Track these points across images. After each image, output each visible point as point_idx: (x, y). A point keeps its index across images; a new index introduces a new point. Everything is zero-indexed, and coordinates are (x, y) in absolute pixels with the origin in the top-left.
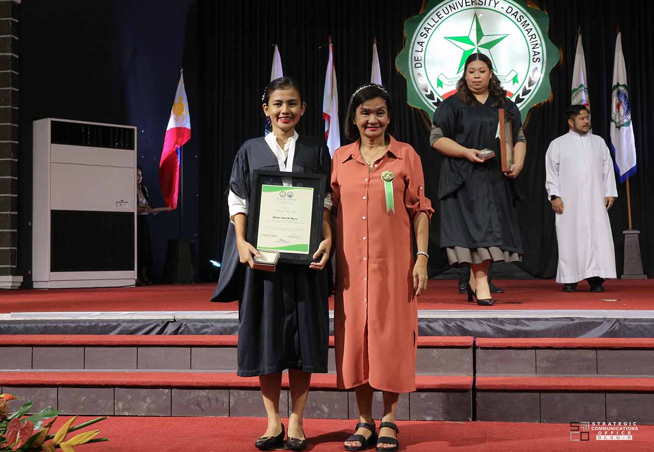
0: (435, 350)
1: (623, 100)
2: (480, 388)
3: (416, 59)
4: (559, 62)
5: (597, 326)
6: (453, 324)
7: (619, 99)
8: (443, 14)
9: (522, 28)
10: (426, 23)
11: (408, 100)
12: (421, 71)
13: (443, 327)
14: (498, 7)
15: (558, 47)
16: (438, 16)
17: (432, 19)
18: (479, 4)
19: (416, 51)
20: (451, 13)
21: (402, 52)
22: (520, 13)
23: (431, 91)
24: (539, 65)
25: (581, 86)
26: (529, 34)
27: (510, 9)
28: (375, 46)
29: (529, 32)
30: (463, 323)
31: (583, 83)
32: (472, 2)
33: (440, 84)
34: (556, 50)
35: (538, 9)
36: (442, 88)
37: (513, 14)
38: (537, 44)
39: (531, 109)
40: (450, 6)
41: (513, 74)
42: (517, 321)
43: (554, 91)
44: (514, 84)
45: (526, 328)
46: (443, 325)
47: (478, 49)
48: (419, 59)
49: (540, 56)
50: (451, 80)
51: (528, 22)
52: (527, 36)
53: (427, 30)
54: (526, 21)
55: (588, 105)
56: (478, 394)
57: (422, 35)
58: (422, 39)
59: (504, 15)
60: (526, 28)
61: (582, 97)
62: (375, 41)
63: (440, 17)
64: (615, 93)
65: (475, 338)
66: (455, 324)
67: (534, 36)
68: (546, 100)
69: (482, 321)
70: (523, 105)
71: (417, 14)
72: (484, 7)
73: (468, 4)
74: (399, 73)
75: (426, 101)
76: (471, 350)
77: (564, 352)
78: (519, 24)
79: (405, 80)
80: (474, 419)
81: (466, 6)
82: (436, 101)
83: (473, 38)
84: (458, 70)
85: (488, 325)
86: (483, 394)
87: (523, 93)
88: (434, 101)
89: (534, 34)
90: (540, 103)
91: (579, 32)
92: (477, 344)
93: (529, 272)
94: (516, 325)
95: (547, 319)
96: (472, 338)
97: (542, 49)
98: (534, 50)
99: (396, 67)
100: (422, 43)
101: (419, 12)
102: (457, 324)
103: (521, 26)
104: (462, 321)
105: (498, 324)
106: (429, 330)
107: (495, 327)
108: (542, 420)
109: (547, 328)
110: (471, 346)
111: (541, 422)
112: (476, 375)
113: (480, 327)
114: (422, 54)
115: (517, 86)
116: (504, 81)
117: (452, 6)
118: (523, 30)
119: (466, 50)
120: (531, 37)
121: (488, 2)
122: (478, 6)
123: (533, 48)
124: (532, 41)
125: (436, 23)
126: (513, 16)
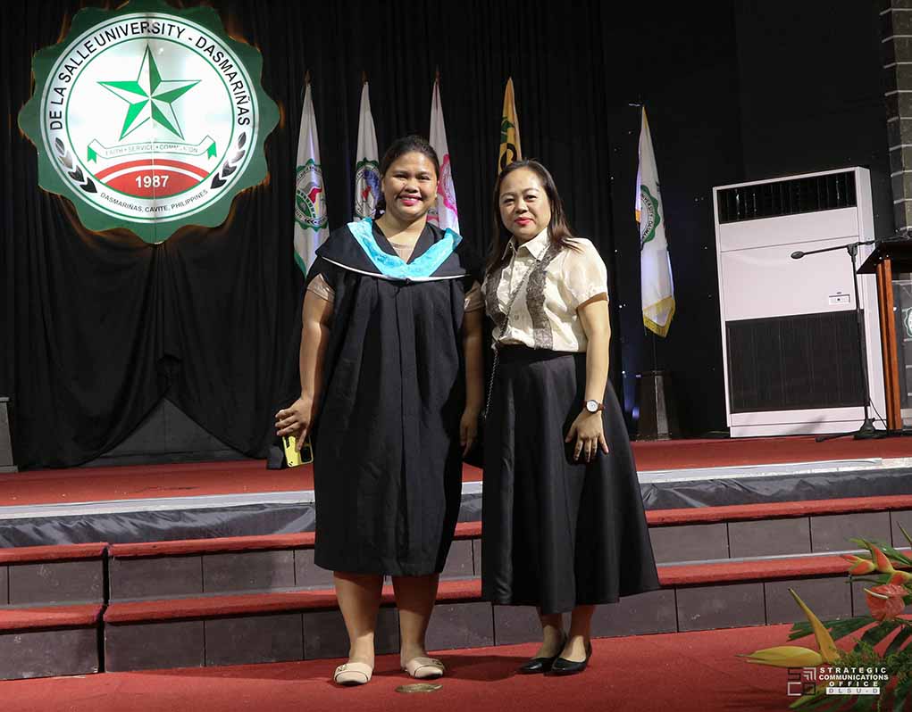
0: (42, 566)
1: (373, 186)
2: (109, 620)
3: (53, 115)
4: (278, 125)
5: (300, 516)
6: (76, 524)
7: (367, 183)
8: (96, 45)
9: (221, 71)
10: (68, 58)
12: (61, 134)
13: (61, 531)
14: (184, 38)
15: (277, 103)
16: (88, 48)
17: (78, 52)
18: (153, 31)
19: (52, 102)
20: (108, 44)
21: (29, 102)
22: (218, 49)
23: (78, 167)
24: (247, 129)
25: (310, 161)
27: (201, 43)
29: (232, 79)
30: (91, 521)
31: (313, 157)
32: (142, 28)
33: (92, 155)
34: (273, 106)
35: (245, 42)
36: (95, 161)
37: (208, 49)
38: (244, 97)
39: (236, 197)
40: (107, 33)
41: (208, 143)
42: (178, 514)
43: (270, 169)
44: (209, 158)
45: (191, 524)
46: (60, 527)
47: (152, 102)
48: (58, 115)
49: (249, 115)
50: (109, 150)
51: (230, 61)
52: (228, 84)
53: (70, 69)
54: (227, 61)
55: (320, 191)
56: (108, 630)
57: (62, 77)
58: (62, 84)
59: (193, 50)
60: (229, 72)
63: (91, 49)
64: (360, 173)
65: (109, 544)
66: (80, 526)
68: (259, 184)
69: (121, 517)
70: (225, 189)
71: (54, 43)
72: (163, 36)
73: (135, 31)
74: (25, 137)
75: (70, 182)
76: (101, 563)
77: (246, 557)
78: (216, 65)
79: (34, 150)
80: (101, 670)
81: (133, 33)
82: (86, 183)
83: (145, 83)
84: (121, 133)
85: (132, 523)
86: (116, 630)
87: (224, 171)
88: (82, 183)
89: (240, 82)
90: (251, 188)
91: (306, 80)
92: (110, 553)
93: (237, 450)
94: (177, 521)
95: (223, 510)
96: (103, 544)
97: (252, 105)
98: (240, 106)
99: (19, 126)
100: (62, 89)
101: (57, 37)
102: (81, 524)
103: (219, 68)
104: (92, 518)
105: (148, 521)
106: (37, 537)
107: (142, 525)
108: (208, 662)
109: (223, 524)
110: (102, 555)
111: (205, 666)
112: (109, 601)
113: (118, 526)
114: (62, 108)
115: (214, 161)
116: (195, 153)
117: (111, 33)
118: (223, 75)
119: (134, 103)
120: (235, 86)
121: (167, 29)
122: (152, 34)
123: (239, 103)
124: (236, 92)
125: (85, 58)
126: (207, 53)
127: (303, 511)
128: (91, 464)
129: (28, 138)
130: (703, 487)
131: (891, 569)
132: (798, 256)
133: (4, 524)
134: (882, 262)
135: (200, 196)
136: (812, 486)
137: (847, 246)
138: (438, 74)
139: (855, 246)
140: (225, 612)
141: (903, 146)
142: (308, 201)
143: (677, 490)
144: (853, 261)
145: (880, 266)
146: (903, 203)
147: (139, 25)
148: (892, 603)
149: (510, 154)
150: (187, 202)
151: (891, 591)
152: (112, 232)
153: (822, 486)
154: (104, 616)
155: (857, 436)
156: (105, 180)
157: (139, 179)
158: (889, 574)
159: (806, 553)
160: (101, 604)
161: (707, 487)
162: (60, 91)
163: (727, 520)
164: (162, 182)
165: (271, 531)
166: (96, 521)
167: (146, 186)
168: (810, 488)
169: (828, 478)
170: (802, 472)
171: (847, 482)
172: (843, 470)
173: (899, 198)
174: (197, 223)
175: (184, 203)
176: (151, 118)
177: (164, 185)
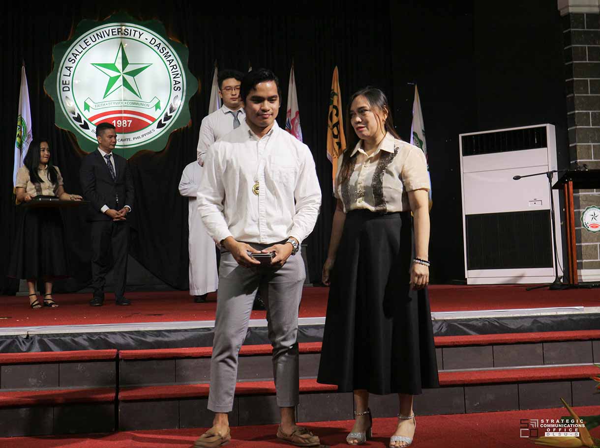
0: (79, 364)
2: (122, 399)
3: (64, 83)
4: (198, 90)
6: (97, 337)
8: (90, 42)
9: (164, 59)
10: (74, 48)
12: (69, 94)
13: (88, 342)
14: (142, 38)
15: (197, 78)
16: (86, 43)
17: (80, 45)
18: (124, 34)
19: (64, 75)
20: (98, 41)
21: (49, 76)
22: (162, 45)
23: (78, 114)
24: (179, 93)
26: (171, 65)
27: (153, 41)
28: (23, 69)
29: (170, 63)
30: (107, 336)
32: (118, 32)
33: (87, 107)
34: (194, 80)
35: (179, 42)
36: (89, 111)
37: (156, 45)
38: (178, 74)
39: (172, 134)
40: (97, 35)
41: (156, 101)
42: (159, 333)
43: (193, 118)
44: (156, 110)
45: (166, 339)
46: (87, 339)
47: (123, 76)
48: (67, 83)
49: (180, 85)
50: (97, 104)
51: (170, 53)
53: (75, 55)
54: (168, 52)
56: (121, 405)
57: (70, 60)
58: (70, 64)
59: (148, 46)
60: (168, 59)
62: (24, 64)
63: (88, 44)
65: (118, 350)
66: (100, 339)
67: (175, 67)
68: (185, 126)
69: (124, 334)
71: (67, 40)
72: (130, 37)
73: (114, 33)
74: (47, 95)
76: (114, 363)
77: (201, 360)
78: (161, 55)
79: (53, 103)
80: (117, 430)
81: (113, 35)
82: (83, 124)
83: (119, 66)
84: (104, 94)
85: (132, 338)
86: (126, 405)
87: (164, 118)
89: (176, 65)
90: (181, 129)
91: (215, 65)
92: (120, 356)
93: (168, 284)
94: (157, 337)
95: (186, 330)
96: (115, 350)
97: (182, 79)
98: (175, 79)
99: (44, 89)
100: (70, 67)
101: (67, 37)
102: (100, 337)
103: (163, 57)
104: (107, 334)
105: (140, 337)
106: (73, 344)
107: (137, 339)
108: (181, 426)
109: (186, 339)
110: (115, 358)
111: (179, 428)
112: (120, 386)
113: (122, 339)
114: (70, 79)
115: (159, 112)
116: (148, 107)
117: (100, 35)
118: (165, 61)
119: (112, 76)
120: (172, 67)
121: (133, 32)
122: (124, 36)
123: (174, 78)
124: (173, 71)
125: (84, 49)
126: (157, 48)
128: (83, 291)
129: (49, 96)
130: (475, 323)
132: (517, 178)
133: (54, 337)
134: (567, 183)
135: (150, 132)
136: (540, 323)
137: (547, 173)
138: (293, 62)
139: (552, 172)
140: (192, 395)
141: (576, 112)
143: (459, 324)
144: (550, 181)
145: (566, 185)
146: (576, 146)
147: (116, 30)
149: (335, 112)
150: (143, 136)
153: (548, 324)
154: (119, 397)
155: (551, 287)
156: (95, 122)
157: (114, 122)
159: (542, 365)
160: (115, 389)
161: (478, 322)
162: (69, 68)
163: (492, 344)
164: (128, 125)
167: (118, 126)
169: (551, 319)
170: (535, 315)
171: (562, 321)
172: (560, 313)
173: (573, 143)
174: (149, 149)
175: (141, 137)
176: (122, 86)
177: (129, 126)
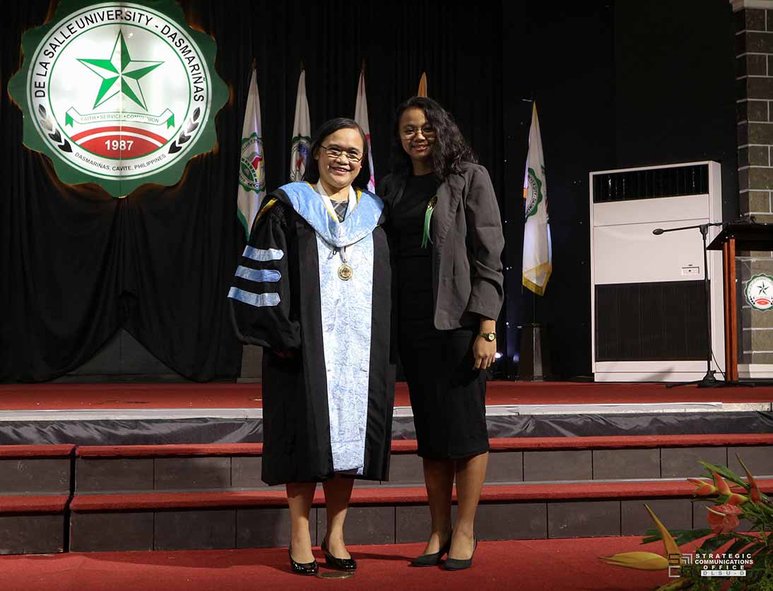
0: (19, 462)
1: (305, 156)
2: (75, 508)
3: (38, 85)
4: (229, 101)
5: (237, 429)
6: (49, 427)
7: (300, 155)
8: (76, 27)
9: (182, 55)
11: (24, 139)
12: (44, 102)
13: (37, 434)
14: (151, 26)
15: (228, 86)
16: (70, 30)
17: (61, 32)
18: (125, 18)
19: (38, 75)
20: (87, 27)
21: (18, 73)
22: (179, 36)
23: (57, 130)
24: (201, 105)
25: (254, 134)
26: (192, 63)
27: (167, 29)
29: (190, 62)
30: (62, 426)
31: (256, 131)
32: (116, 15)
33: (69, 120)
34: (223, 86)
35: (203, 31)
36: (72, 126)
37: (171, 36)
38: (200, 78)
39: (189, 162)
40: (86, 18)
41: (168, 115)
42: (136, 423)
43: (220, 139)
44: (168, 128)
45: (145, 432)
46: (36, 430)
47: (122, 78)
48: (42, 85)
49: (203, 93)
50: (84, 117)
51: (190, 47)
53: (54, 47)
54: (187, 47)
55: (261, 160)
56: (73, 517)
57: (47, 53)
58: (46, 59)
59: (159, 36)
60: (187, 56)
61: (253, 148)
63: (73, 31)
64: (295, 146)
65: (76, 446)
66: (52, 430)
67: (196, 67)
68: (210, 151)
69: (87, 424)
70: (180, 154)
71: (41, 24)
72: (133, 23)
73: (110, 17)
74: (13, 103)
75: (50, 143)
76: (68, 462)
77: (190, 461)
78: (178, 49)
79: (20, 114)
80: (66, 550)
82: (63, 144)
84: (94, 103)
85: (96, 429)
86: (80, 516)
87: (180, 140)
88: (59, 143)
89: (197, 65)
90: (202, 155)
91: (253, 65)
92: (77, 452)
93: (179, 373)
94: (133, 429)
95: (173, 421)
96: (73, 445)
97: (206, 85)
98: (197, 85)
99: (9, 93)
100: (46, 64)
101: (43, 21)
102: (54, 428)
103: (180, 52)
104: (62, 423)
105: (110, 428)
106: (15, 437)
107: (105, 431)
108: (155, 547)
109: (172, 432)
110: (70, 455)
111: (154, 550)
112: (75, 493)
113: (84, 431)
114: (45, 79)
115: (172, 130)
116: (156, 123)
117: (90, 18)
118: (183, 58)
119: (106, 78)
120: (193, 68)
121: (137, 17)
122: (124, 21)
123: (195, 82)
124: (193, 73)
125: (67, 38)
126: (171, 39)
127: (240, 425)
128: (58, 380)
129: (15, 103)
130: (573, 420)
131: (729, 492)
132: (659, 232)
134: (728, 241)
135: (159, 159)
136: (662, 422)
137: (699, 227)
138: (364, 65)
139: (707, 226)
140: (172, 505)
141: (750, 145)
142: (251, 167)
143: (551, 421)
144: (704, 239)
145: (726, 244)
146: (747, 193)
147: (114, 13)
148: (729, 520)
150: (148, 164)
151: (728, 510)
152: (84, 186)
153: (672, 424)
154: (71, 505)
155: (700, 384)
156: (80, 142)
157: (108, 142)
158: (727, 496)
159: (656, 478)
160: (68, 495)
161: (577, 420)
162: (44, 65)
163: (592, 448)
164: (127, 147)
165: (212, 441)
166: (66, 426)
167: (114, 149)
168: (661, 425)
169: (677, 418)
170: (656, 411)
171: (692, 421)
172: (689, 410)
173: (744, 189)
174: (156, 182)
175: (146, 165)
176: (121, 92)
177: (129, 149)
